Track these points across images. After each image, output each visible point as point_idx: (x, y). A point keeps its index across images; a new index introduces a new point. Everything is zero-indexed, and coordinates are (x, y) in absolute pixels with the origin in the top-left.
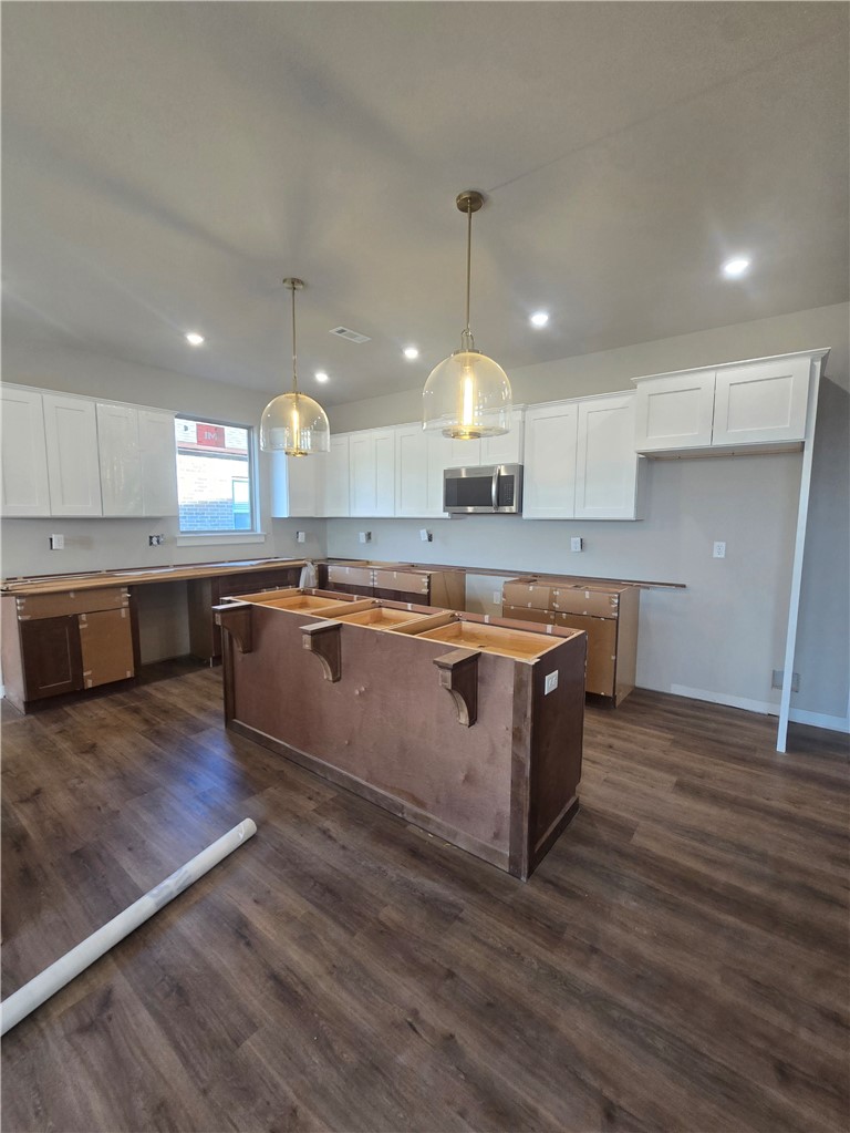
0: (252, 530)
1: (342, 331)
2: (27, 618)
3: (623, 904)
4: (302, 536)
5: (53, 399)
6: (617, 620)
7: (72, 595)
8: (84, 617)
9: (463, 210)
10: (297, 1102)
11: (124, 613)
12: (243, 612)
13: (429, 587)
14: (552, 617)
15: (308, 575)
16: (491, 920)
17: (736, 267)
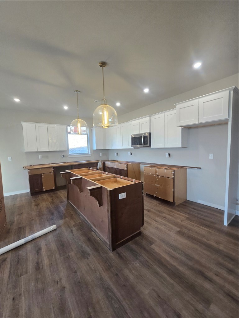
0: (88, 153)
1: (97, 101)
2: (30, 174)
3: (135, 264)
4: (101, 155)
5: (38, 125)
6: (174, 179)
7: (40, 169)
8: (43, 174)
9: (101, 66)
10: (23, 293)
11: (52, 174)
12: (68, 174)
13: (127, 168)
14: (156, 177)
15: (100, 165)
16: (95, 260)
17: (197, 65)
